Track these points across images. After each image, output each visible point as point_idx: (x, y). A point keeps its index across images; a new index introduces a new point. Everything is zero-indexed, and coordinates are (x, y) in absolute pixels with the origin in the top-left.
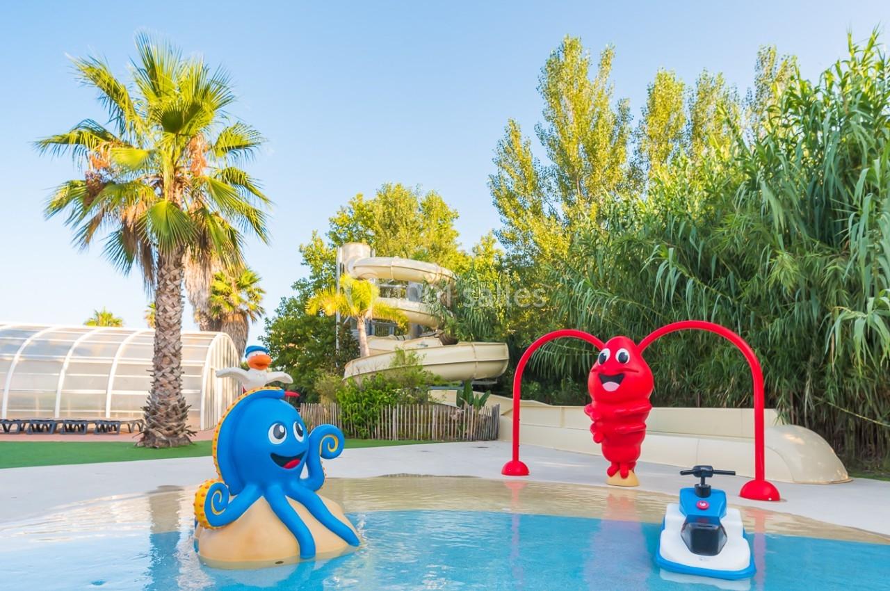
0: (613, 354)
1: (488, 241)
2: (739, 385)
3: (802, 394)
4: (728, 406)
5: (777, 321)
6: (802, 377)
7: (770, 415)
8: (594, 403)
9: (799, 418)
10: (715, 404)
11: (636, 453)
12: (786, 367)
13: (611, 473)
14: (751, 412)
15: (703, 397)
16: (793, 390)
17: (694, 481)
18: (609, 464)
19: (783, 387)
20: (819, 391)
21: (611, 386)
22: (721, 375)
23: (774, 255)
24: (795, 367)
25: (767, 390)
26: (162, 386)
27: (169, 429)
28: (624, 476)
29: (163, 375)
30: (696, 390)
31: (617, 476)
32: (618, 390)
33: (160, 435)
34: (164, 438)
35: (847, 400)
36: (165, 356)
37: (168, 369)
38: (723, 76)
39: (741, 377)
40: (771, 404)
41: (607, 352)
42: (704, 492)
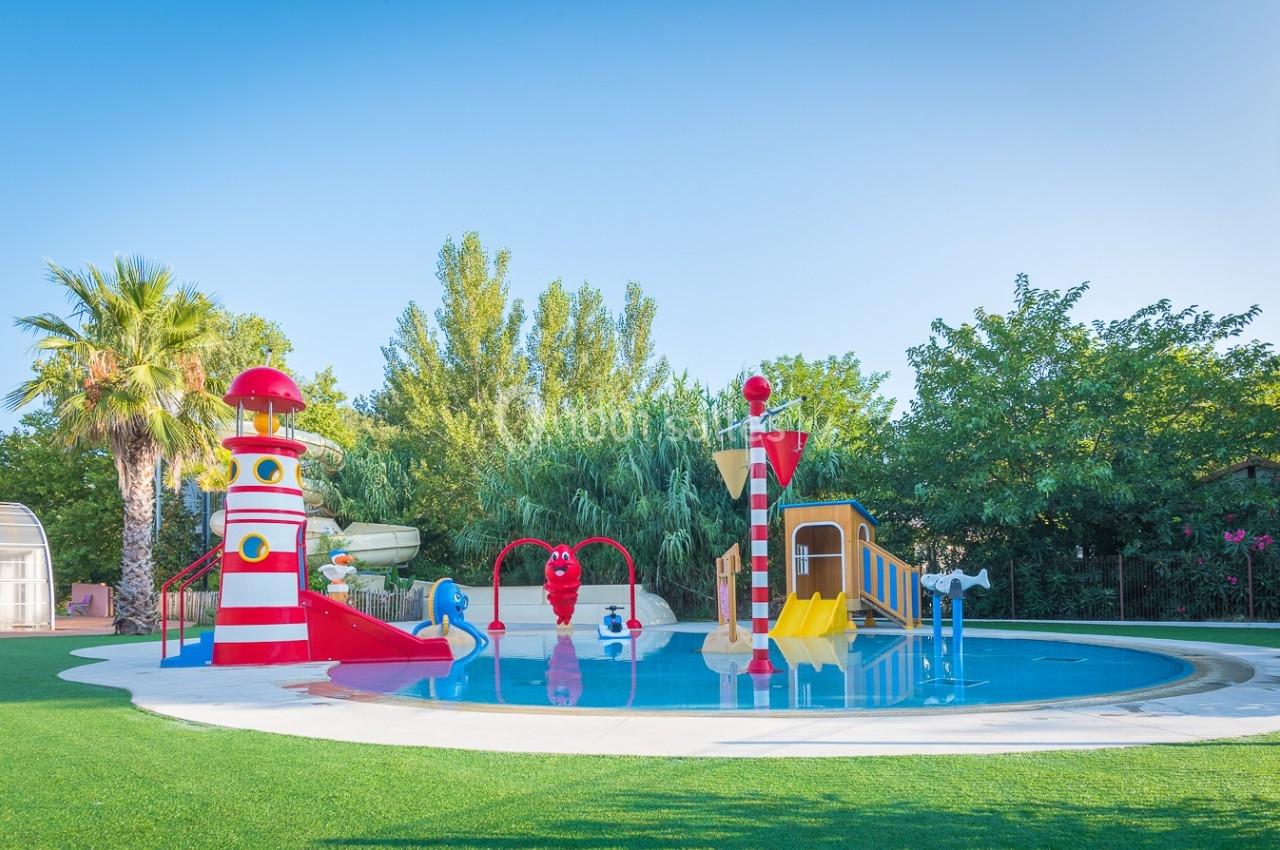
0: (560, 555)
1: (326, 381)
2: (621, 570)
3: (655, 575)
4: (614, 584)
5: (641, 532)
6: (655, 565)
7: (638, 588)
8: (549, 583)
9: (654, 590)
10: (607, 582)
11: (572, 610)
12: (647, 558)
13: (559, 622)
14: (628, 586)
15: (597, 578)
16: (651, 573)
17: (610, 612)
18: (558, 617)
19: (645, 570)
20: (663, 573)
21: (560, 573)
22: (609, 562)
23: (638, 500)
24: (652, 558)
25: (636, 573)
26: (138, 576)
27: (148, 617)
28: (567, 623)
29: (140, 566)
30: (593, 573)
31: (563, 624)
32: (564, 576)
33: (141, 623)
34: (144, 625)
35: (677, 578)
36: (141, 548)
37: (144, 561)
38: (600, 292)
39: (622, 564)
40: (639, 581)
41: (557, 554)
42: (613, 616)
